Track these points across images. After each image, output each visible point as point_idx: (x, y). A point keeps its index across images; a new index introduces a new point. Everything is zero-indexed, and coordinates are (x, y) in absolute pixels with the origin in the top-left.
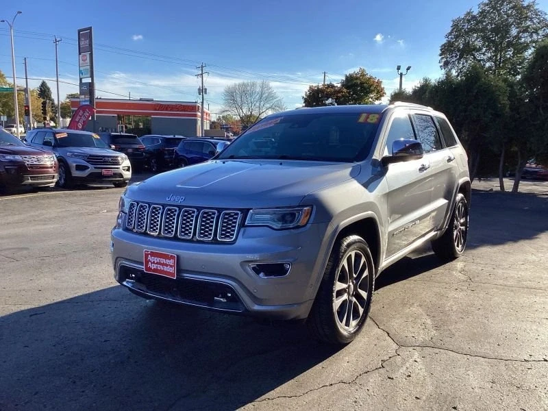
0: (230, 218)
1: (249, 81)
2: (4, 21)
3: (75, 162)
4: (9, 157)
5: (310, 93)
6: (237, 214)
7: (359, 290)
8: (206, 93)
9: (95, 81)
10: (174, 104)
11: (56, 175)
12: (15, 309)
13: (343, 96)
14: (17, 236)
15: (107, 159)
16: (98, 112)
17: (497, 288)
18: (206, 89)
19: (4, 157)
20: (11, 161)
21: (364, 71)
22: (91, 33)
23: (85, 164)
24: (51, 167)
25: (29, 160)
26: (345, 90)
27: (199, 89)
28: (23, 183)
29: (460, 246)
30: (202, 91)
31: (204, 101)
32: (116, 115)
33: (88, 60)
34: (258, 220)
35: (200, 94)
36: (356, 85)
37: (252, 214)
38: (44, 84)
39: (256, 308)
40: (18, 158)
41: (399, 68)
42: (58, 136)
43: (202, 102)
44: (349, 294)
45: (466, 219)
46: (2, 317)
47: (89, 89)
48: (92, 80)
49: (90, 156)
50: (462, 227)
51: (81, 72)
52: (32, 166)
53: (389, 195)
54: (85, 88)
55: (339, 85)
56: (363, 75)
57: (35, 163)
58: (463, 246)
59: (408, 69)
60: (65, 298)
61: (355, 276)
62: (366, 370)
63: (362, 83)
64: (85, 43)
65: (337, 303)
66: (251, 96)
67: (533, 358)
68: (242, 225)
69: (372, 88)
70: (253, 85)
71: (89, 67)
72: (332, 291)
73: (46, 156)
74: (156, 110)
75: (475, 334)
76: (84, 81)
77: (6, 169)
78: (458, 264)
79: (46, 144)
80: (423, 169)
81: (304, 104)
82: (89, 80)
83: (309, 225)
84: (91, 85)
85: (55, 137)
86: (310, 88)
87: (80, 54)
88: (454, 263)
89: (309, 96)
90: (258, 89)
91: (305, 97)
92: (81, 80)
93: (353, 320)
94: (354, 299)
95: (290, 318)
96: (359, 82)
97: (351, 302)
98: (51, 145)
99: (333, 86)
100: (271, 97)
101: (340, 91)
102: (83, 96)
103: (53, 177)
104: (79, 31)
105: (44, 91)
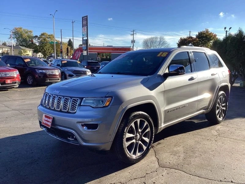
0: (75, 101)
1: (155, 36)
2: (51, 15)
3: (68, 73)
4: (40, 71)
5: (181, 41)
6: (78, 100)
7: (144, 138)
8: (135, 43)
9: (88, 39)
10: (121, 47)
11: (60, 78)
12: (8, 135)
13: (196, 42)
14: (31, 104)
15: (81, 72)
16: (89, 52)
17: (230, 141)
18: (135, 41)
19: (38, 71)
20: (41, 73)
21: (208, 30)
22: (87, 18)
23: (72, 74)
24: (58, 75)
25: (49, 72)
26: (198, 39)
27: (132, 41)
28: (46, 82)
29: (221, 118)
30: (133, 41)
31: (134, 46)
32: (97, 53)
33: (86, 30)
34: (87, 103)
35: (132, 43)
36: (203, 37)
37: (85, 100)
38: (70, 40)
39: (84, 144)
40: (44, 71)
41: (225, 28)
42: (63, 62)
43: (133, 47)
44: (136, 140)
45: (226, 104)
46: (1, 139)
47: (86, 42)
48: (87, 38)
49: (75, 71)
50: (223, 108)
51: (83, 35)
52: (50, 75)
53: (165, 92)
54: (84, 42)
55: (195, 37)
56: (207, 32)
57: (51, 73)
58: (223, 118)
59: (230, 28)
60: (30, 132)
61: (140, 130)
62: (135, 177)
63: (206, 36)
64: (85, 22)
65: (126, 144)
66: (155, 43)
67: (225, 180)
68: (80, 105)
69: (212, 38)
70: (156, 38)
71: (86, 33)
72: (123, 138)
73: (56, 70)
74: (113, 50)
75: (202, 164)
76: (84, 39)
77: (39, 76)
78: (218, 127)
79: (58, 65)
80: (192, 79)
81: (177, 46)
82: (86, 38)
83: (109, 106)
84: (87, 40)
85: (62, 63)
86: (181, 39)
87: (83, 27)
88: (216, 126)
89: (180, 43)
90: (159, 40)
91: (178, 43)
92: (83, 38)
93: (139, 152)
94: (140, 142)
95: (100, 150)
96: (205, 35)
97: (137, 143)
98: (60, 66)
99: (192, 38)
100: (164, 43)
101: (195, 40)
102: (84, 45)
103: (58, 79)
104: (82, 18)
105: (70, 43)
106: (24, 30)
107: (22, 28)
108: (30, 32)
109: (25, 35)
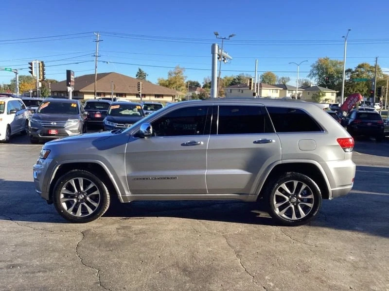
7: (88, 200)
83: (47, 159)
94: (84, 203)
97: (79, 203)
106: (332, 62)
107: (328, 59)
108: (340, 63)
109: (332, 70)
